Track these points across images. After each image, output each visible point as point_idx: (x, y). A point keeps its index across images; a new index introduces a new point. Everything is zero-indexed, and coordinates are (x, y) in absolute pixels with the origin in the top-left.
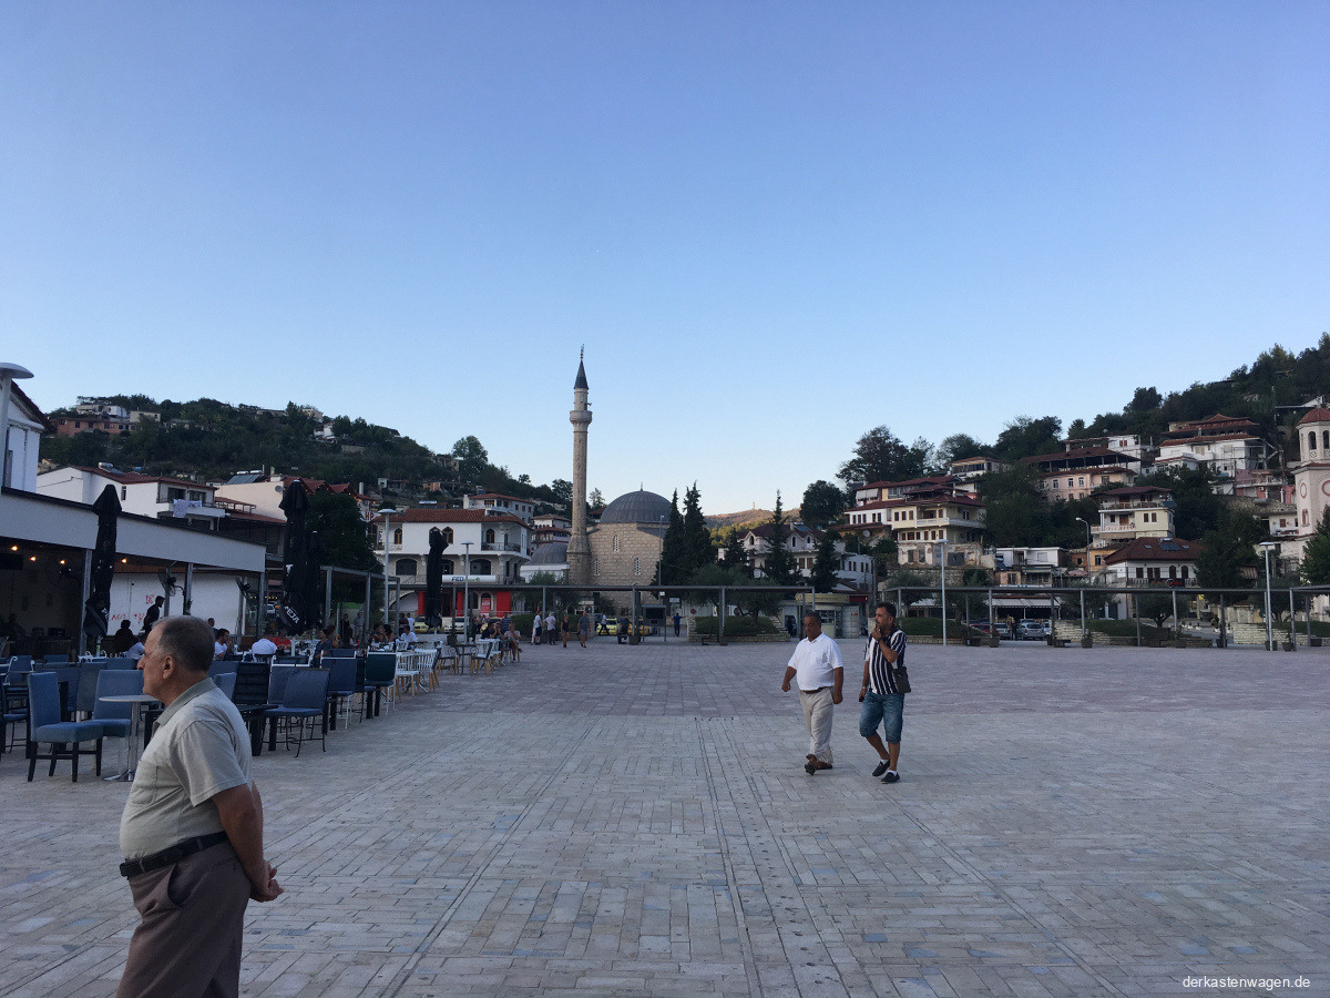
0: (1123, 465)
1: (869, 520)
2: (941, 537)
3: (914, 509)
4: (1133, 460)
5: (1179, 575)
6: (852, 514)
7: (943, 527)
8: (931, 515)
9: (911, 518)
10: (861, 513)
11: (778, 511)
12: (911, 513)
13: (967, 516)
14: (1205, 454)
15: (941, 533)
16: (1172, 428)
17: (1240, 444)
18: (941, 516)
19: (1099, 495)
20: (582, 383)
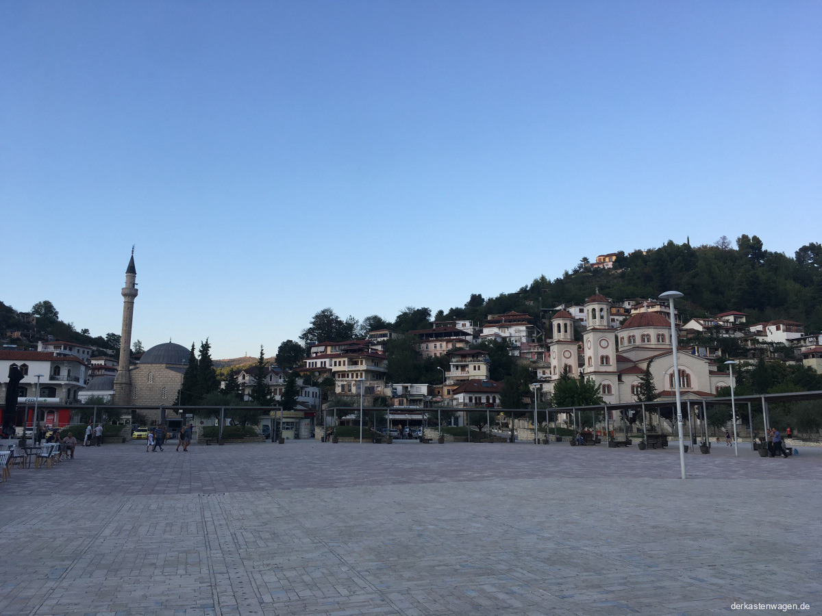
0: (463, 337)
1: (319, 365)
2: (361, 377)
3: (346, 359)
4: (469, 335)
5: (491, 401)
6: (308, 361)
7: (363, 370)
8: (356, 363)
9: (344, 365)
10: (314, 361)
11: (262, 358)
12: (344, 361)
13: (376, 365)
14: (506, 333)
15: (361, 374)
16: (489, 318)
17: (523, 328)
18: (362, 364)
19: (450, 354)
20: (131, 270)
